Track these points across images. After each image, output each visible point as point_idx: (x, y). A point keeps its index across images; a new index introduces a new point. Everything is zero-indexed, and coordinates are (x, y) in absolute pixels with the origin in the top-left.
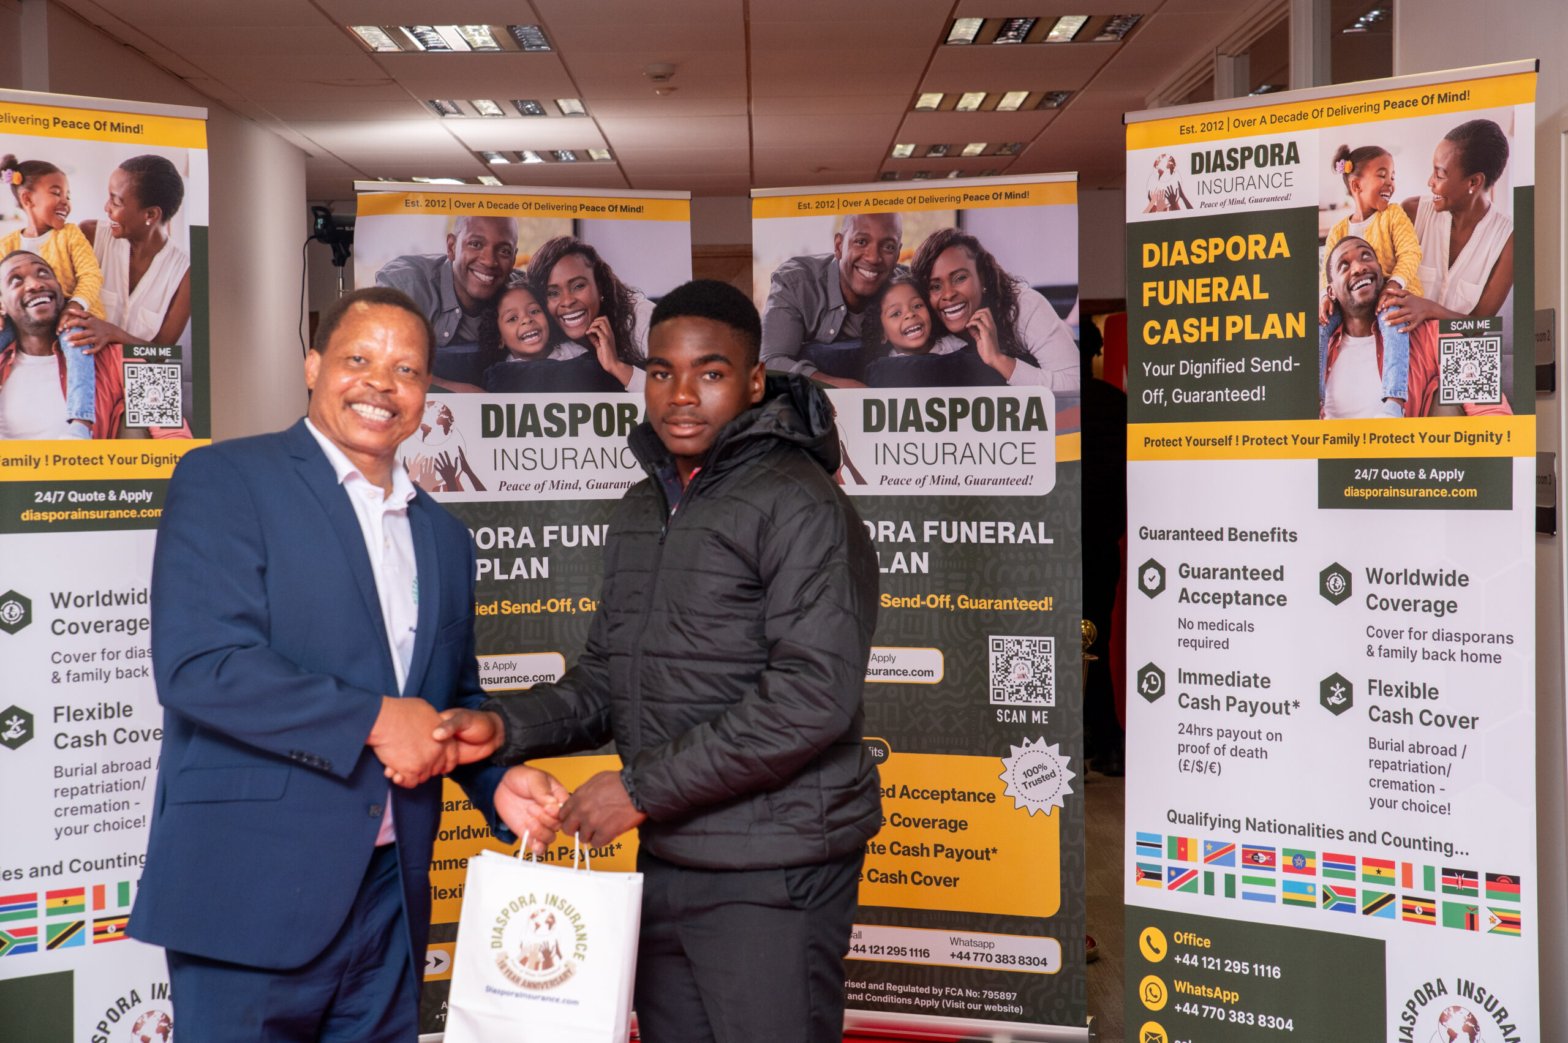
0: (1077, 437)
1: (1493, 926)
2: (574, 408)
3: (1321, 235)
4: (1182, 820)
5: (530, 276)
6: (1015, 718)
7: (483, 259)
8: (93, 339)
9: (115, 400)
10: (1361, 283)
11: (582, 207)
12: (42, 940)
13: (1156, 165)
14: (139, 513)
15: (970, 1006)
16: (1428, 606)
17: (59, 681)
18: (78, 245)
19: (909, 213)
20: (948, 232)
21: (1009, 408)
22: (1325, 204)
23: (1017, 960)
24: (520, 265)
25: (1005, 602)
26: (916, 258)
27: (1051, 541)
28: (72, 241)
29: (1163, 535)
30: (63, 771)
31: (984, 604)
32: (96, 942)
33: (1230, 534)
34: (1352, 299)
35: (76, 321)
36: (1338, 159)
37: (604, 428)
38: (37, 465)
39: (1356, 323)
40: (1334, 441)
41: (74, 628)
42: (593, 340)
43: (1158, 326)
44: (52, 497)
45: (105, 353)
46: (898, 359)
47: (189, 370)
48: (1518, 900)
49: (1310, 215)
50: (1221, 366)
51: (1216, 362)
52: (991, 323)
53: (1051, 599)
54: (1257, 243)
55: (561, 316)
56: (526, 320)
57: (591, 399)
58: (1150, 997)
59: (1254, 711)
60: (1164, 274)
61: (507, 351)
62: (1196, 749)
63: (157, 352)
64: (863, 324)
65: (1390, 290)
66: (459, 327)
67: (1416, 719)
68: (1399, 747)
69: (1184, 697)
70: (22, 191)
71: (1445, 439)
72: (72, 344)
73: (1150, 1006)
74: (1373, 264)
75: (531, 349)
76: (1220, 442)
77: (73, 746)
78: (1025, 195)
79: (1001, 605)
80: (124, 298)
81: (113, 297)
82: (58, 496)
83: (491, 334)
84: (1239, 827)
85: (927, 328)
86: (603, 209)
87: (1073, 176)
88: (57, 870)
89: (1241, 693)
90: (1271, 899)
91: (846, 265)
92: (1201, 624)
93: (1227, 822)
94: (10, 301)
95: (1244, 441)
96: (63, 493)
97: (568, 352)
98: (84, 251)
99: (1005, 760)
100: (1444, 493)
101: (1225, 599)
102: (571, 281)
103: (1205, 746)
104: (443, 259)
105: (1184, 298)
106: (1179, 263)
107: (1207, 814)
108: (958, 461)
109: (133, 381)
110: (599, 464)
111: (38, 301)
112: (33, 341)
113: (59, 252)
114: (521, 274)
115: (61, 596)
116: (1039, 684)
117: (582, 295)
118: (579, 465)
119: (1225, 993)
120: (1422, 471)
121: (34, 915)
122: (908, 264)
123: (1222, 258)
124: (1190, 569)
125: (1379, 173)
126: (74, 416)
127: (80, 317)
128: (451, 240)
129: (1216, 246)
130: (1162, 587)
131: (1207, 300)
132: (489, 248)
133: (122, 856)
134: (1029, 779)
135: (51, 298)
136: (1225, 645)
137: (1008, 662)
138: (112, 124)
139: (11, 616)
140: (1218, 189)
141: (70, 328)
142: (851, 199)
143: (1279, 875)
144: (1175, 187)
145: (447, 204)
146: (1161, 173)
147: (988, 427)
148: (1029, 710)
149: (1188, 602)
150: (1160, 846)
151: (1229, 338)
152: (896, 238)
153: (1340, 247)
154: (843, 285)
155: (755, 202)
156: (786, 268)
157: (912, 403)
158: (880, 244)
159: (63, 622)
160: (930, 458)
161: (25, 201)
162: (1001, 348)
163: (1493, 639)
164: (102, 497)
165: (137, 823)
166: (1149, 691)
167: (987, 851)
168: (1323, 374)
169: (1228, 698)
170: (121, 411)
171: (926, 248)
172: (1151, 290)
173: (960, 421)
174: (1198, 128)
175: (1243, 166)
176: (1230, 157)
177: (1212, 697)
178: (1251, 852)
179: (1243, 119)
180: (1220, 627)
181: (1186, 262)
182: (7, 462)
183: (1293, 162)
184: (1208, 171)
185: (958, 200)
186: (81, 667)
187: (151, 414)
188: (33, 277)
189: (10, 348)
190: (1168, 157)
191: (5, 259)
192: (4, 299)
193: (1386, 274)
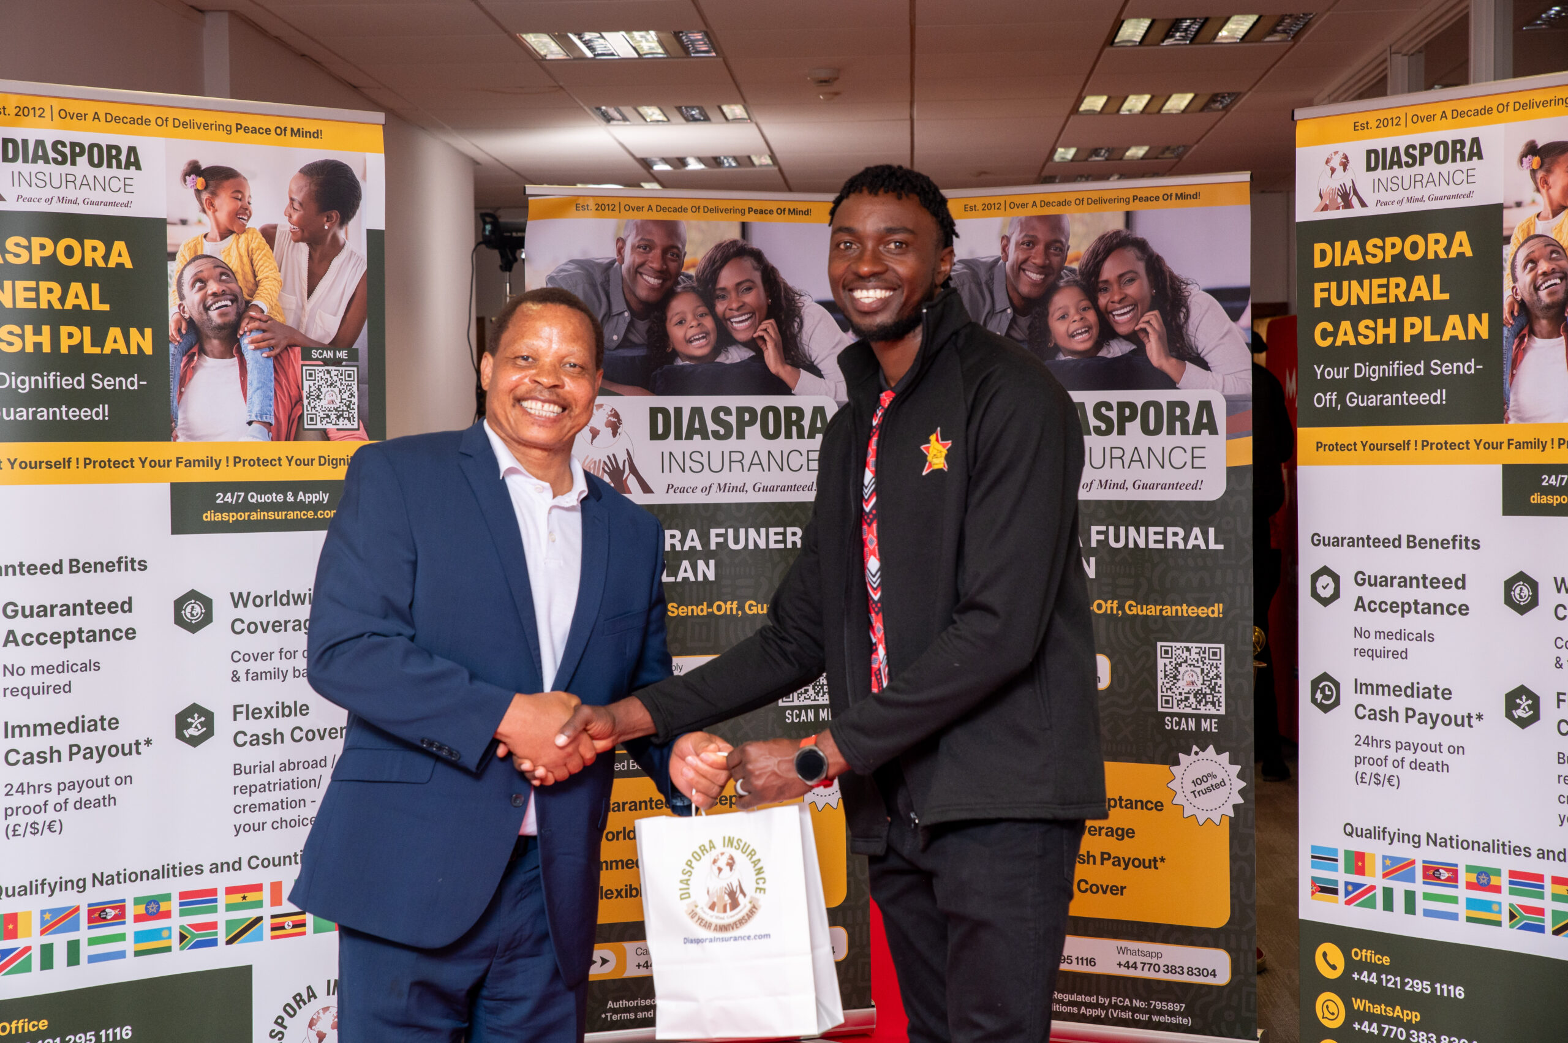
0: (1248, 442)
2: (741, 411)
3: (1506, 233)
4: (1359, 834)
5: (698, 279)
6: (1183, 726)
7: (652, 262)
8: (273, 342)
9: (294, 402)
10: (1549, 283)
11: (750, 210)
12: (222, 935)
14: (316, 514)
15: (1138, 1016)
17: (238, 679)
18: (258, 249)
19: (1077, 215)
20: (1117, 233)
21: (1178, 411)
22: (1510, 201)
23: (1186, 970)
24: (688, 268)
25: (1174, 608)
26: (1083, 260)
27: (1221, 547)
28: (253, 245)
29: (1337, 542)
30: (242, 769)
31: (1153, 610)
32: (273, 938)
33: (1409, 541)
34: (1539, 299)
35: (256, 324)
36: (1525, 155)
37: (771, 431)
38: (218, 466)
39: (1543, 324)
40: (1519, 445)
41: (253, 628)
42: (760, 343)
43: (1330, 328)
44: (232, 498)
45: (284, 356)
46: (1065, 361)
47: (365, 371)
49: (1494, 212)
50: (1398, 369)
51: (1393, 364)
52: (1160, 325)
53: (1221, 605)
54: (1437, 242)
55: (729, 319)
56: (694, 323)
57: (758, 402)
58: (1327, 1014)
59: (1434, 724)
60: (1336, 274)
61: (675, 354)
62: (1373, 762)
63: (335, 354)
64: (1029, 327)
66: (628, 331)
69: (1360, 708)
70: (205, 196)
72: (252, 347)
73: (1325, 1023)
74: (1563, 263)
75: (699, 353)
76: (1398, 447)
77: (251, 744)
78: (1196, 196)
79: (1169, 611)
80: (302, 301)
81: (292, 301)
82: (238, 497)
83: (659, 337)
84: (1419, 842)
85: (1095, 331)
86: (771, 212)
87: (1245, 176)
88: (236, 866)
89: (1421, 705)
90: (1454, 917)
91: (1012, 267)
92: (1379, 633)
93: (1406, 838)
94: (193, 305)
95: (1423, 446)
96: (243, 494)
97: (735, 355)
98: (265, 255)
99: (1173, 769)
101: (1403, 608)
102: (739, 284)
103: (1383, 758)
104: (612, 263)
105: (1359, 300)
106: (1353, 263)
107: (1385, 828)
108: (1126, 465)
109: (311, 383)
110: (766, 467)
111: (220, 304)
112: (215, 344)
113: (240, 256)
114: (689, 277)
115: (240, 595)
116: (1208, 691)
117: (749, 298)
118: (746, 468)
119: (1405, 1012)
121: (214, 910)
122: (1075, 266)
123: (1399, 258)
124: (1366, 577)
126: (254, 418)
127: (260, 320)
128: (620, 244)
129: (1393, 246)
130: (1336, 595)
131: (1384, 300)
132: (658, 252)
134: (1198, 788)
135: (232, 301)
136: (1404, 655)
137: (1176, 669)
138: (292, 130)
139: (192, 615)
140: (1394, 187)
141: (251, 331)
142: (1018, 200)
143: (1462, 892)
144: (1349, 185)
145: (617, 208)
146: (1333, 170)
147: (1157, 431)
148: (1198, 718)
149: (1365, 610)
150: (1336, 860)
151: (1407, 339)
152: (1064, 240)
153: (1526, 245)
154: (1010, 288)
158: (1048, 247)
159: (243, 622)
160: (1097, 461)
161: (207, 206)
162: (1170, 351)
164: (280, 498)
166: (1323, 701)
167: (1155, 860)
168: (1507, 377)
169: (1407, 709)
170: (299, 414)
171: (1093, 250)
172: (1322, 290)
173: (1128, 426)
174: (1373, 124)
175: (1422, 163)
176: (1407, 154)
177: (1390, 708)
178: (1432, 868)
179: (1421, 114)
180: (1398, 636)
181: (1360, 262)
182: (189, 464)
183: (1475, 158)
184: (1384, 168)
185: (1127, 201)
186: (259, 666)
187: (328, 416)
188: (216, 281)
189: (193, 350)
190: (1341, 154)
191: (189, 263)
192: (186, 303)
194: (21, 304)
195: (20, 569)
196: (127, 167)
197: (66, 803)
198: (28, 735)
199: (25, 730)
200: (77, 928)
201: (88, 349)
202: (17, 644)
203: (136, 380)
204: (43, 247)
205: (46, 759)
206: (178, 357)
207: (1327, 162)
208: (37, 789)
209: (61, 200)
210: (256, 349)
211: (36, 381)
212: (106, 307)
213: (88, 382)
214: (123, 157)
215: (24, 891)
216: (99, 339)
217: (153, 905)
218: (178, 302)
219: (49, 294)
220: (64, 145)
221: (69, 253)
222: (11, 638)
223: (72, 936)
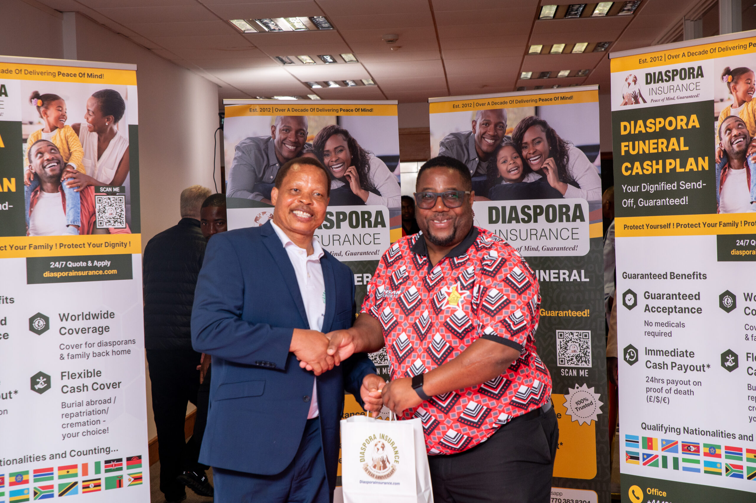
2: (338, 214)
4: (649, 428)
5: (315, 146)
6: (571, 374)
7: (290, 138)
8: (79, 184)
9: (91, 215)
10: (738, 141)
11: (342, 110)
12: (56, 491)
13: (626, 80)
14: (104, 272)
17: (63, 359)
18: (71, 136)
19: (511, 109)
20: (531, 118)
21: (564, 210)
22: (717, 99)
23: (574, 502)
25: (564, 312)
26: (514, 132)
27: (588, 280)
28: (68, 134)
29: (635, 276)
30: (66, 405)
31: (554, 314)
32: (84, 492)
33: (671, 276)
34: (733, 149)
35: (70, 175)
36: (724, 75)
37: (354, 224)
38: (51, 248)
39: (735, 162)
40: (725, 225)
41: (71, 332)
42: (348, 178)
43: (629, 166)
44: (59, 265)
45: (86, 191)
46: (506, 185)
47: (129, 198)
49: (711, 103)
50: (664, 186)
51: (661, 184)
52: (554, 166)
53: (588, 310)
54: (682, 120)
55: (331, 166)
57: (348, 209)
59: (686, 370)
60: (632, 138)
62: (656, 390)
63: (112, 190)
64: (487, 167)
65: (754, 144)
69: (648, 363)
70: (42, 109)
72: (68, 186)
74: (744, 130)
76: (665, 227)
77: (71, 392)
78: (571, 98)
79: (562, 314)
80: (95, 162)
81: (89, 162)
82: (62, 264)
84: (680, 432)
85: (521, 169)
86: (352, 110)
88: (64, 455)
89: (679, 360)
90: (698, 471)
91: (478, 137)
92: (657, 324)
93: (673, 430)
94: (37, 166)
95: (677, 226)
96: (64, 263)
97: (335, 185)
98: (74, 139)
99: (566, 396)
101: (669, 310)
102: (336, 148)
103: (660, 388)
104: (269, 138)
105: (643, 150)
106: (640, 132)
107: (662, 425)
108: (538, 238)
109: (100, 205)
110: (352, 242)
111: (51, 165)
112: (48, 185)
113: (61, 140)
114: (310, 145)
115: (64, 315)
116: (583, 355)
117: (342, 155)
118: (342, 243)
121: (52, 479)
122: (510, 135)
123: (663, 129)
124: (650, 295)
125: (747, 81)
126: (70, 223)
127: (72, 173)
128: (273, 129)
129: (660, 123)
130: (635, 304)
131: (656, 151)
132: (293, 132)
133: (97, 448)
134: (579, 406)
135: (57, 163)
136: (670, 335)
137: (566, 344)
138: (88, 74)
139: (39, 326)
140: (660, 92)
141: (67, 178)
142: (480, 102)
143: (702, 458)
144: (637, 91)
145: (271, 110)
146: (629, 84)
147: (554, 220)
148: (578, 369)
149: (650, 312)
150: (638, 442)
151: (668, 171)
152: (504, 122)
153: (726, 121)
154: (477, 148)
155: (431, 105)
156: (447, 139)
157: (514, 208)
158: (496, 125)
159: (65, 329)
160: (524, 236)
161: (44, 114)
162: (559, 179)
164: (84, 264)
165: (104, 431)
166: (630, 359)
168: (718, 189)
169: (672, 363)
170: (94, 220)
171: (519, 127)
172: (625, 146)
173: (539, 218)
174: (649, 60)
175: (673, 80)
176: (666, 75)
177: (664, 362)
178: (686, 445)
179: (673, 54)
180: (667, 325)
181: (644, 131)
182: (36, 247)
183: (700, 77)
184: (655, 83)
185: (536, 101)
186: (74, 351)
187: (109, 222)
188: (48, 153)
189: (37, 189)
190: (633, 76)
191: (34, 144)
192: (33, 165)
193: (751, 135)
203: (7, 205)
206: (29, 193)
210: (71, 187)
217: (19, 477)
218: (29, 164)
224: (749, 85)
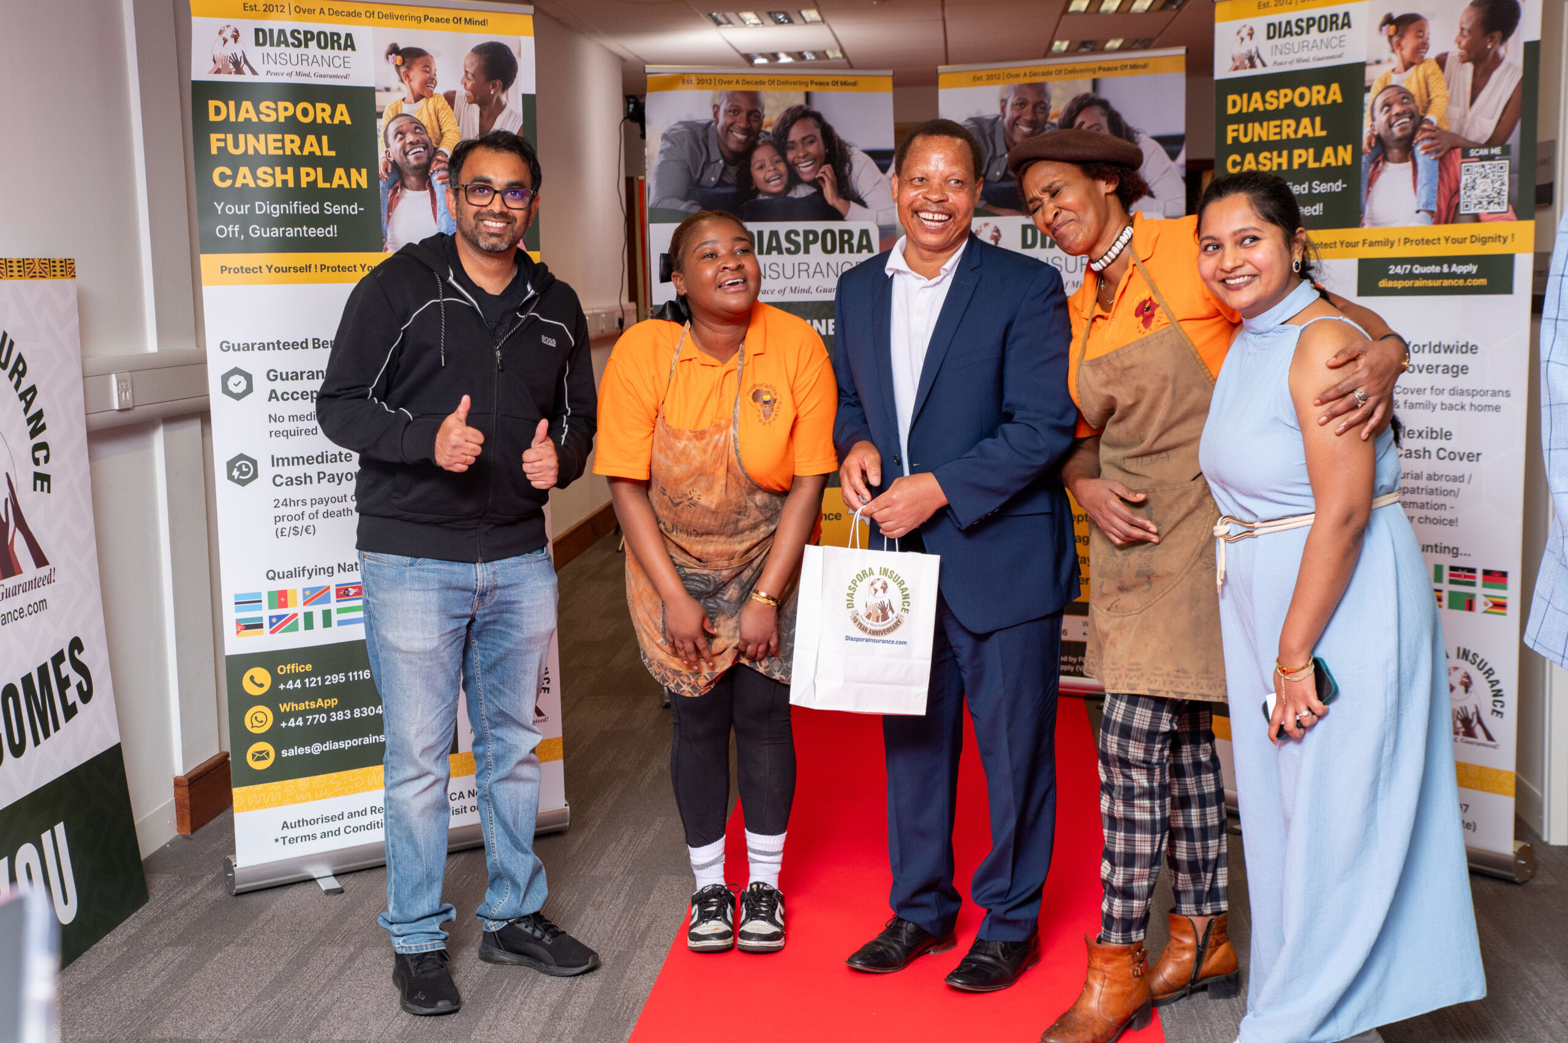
1: (1486, 608)
2: (807, 233)
5: (774, 135)
7: (739, 122)
10: (1400, 121)
11: (812, 82)
16: (1447, 369)
18: (443, 109)
19: (1057, 82)
20: (1086, 96)
22: (1371, 60)
26: (1062, 116)
28: (439, 106)
34: (1392, 134)
35: (441, 165)
36: (1383, 24)
37: (829, 248)
39: (1395, 153)
40: (1372, 244)
42: (820, 182)
43: (1238, 159)
48: (1505, 588)
49: (1360, 68)
54: (1319, 92)
55: (797, 165)
56: (771, 168)
57: (819, 226)
60: (1244, 118)
61: (757, 191)
65: (1425, 126)
66: (722, 174)
67: (1434, 455)
68: (1418, 477)
70: (403, 70)
71: (1463, 241)
72: (439, 182)
74: (1411, 106)
75: (775, 190)
78: (1145, 66)
83: (745, 179)
86: (828, 84)
87: (1181, 51)
91: (1009, 123)
94: (396, 151)
97: (802, 192)
98: (447, 113)
100: (1461, 282)
102: (804, 139)
104: (710, 123)
105: (1260, 137)
106: (1256, 110)
110: (825, 275)
111: (415, 150)
112: (412, 180)
113: (430, 115)
114: (767, 133)
117: (812, 149)
118: (811, 275)
120: (1445, 266)
122: (1055, 120)
123: (1290, 105)
125: (1417, 34)
128: (715, 109)
129: (1286, 96)
131: (1278, 137)
132: (743, 115)
135: (424, 148)
138: (466, 19)
140: (1287, 51)
141: (438, 170)
142: (1014, 72)
144: (1254, 50)
145: (713, 83)
146: (1242, 39)
151: (1296, 166)
152: (1047, 101)
153: (1383, 93)
154: (1007, 138)
155: (941, 77)
158: (1035, 106)
161: (405, 77)
163: (1495, 394)
168: (1363, 193)
171: (1069, 110)
172: (1233, 131)
174: (1272, 3)
175: (1308, 32)
176: (1297, 26)
181: (1261, 109)
183: (1346, 27)
184: (1280, 37)
185: (1094, 71)
188: (412, 133)
189: (396, 185)
190: (1248, 27)
191: (392, 120)
192: (391, 150)
193: (1421, 114)
194: (272, 152)
195: (279, 345)
196: (345, 49)
197: (317, 513)
198: (289, 465)
199: (286, 461)
200: (328, 601)
201: (321, 184)
202: (278, 400)
203: (356, 207)
204: (286, 109)
205: (301, 482)
206: (386, 190)
207: (1238, 33)
208: (296, 503)
209: (298, 74)
210: (442, 184)
211: (285, 208)
212: (333, 153)
213: (322, 208)
214: (342, 42)
215: (291, 575)
216: (328, 178)
218: (385, 149)
219: (292, 144)
220: (299, 33)
221: (305, 112)
222: (273, 395)
223: (326, 607)
224: (1420, 40)
